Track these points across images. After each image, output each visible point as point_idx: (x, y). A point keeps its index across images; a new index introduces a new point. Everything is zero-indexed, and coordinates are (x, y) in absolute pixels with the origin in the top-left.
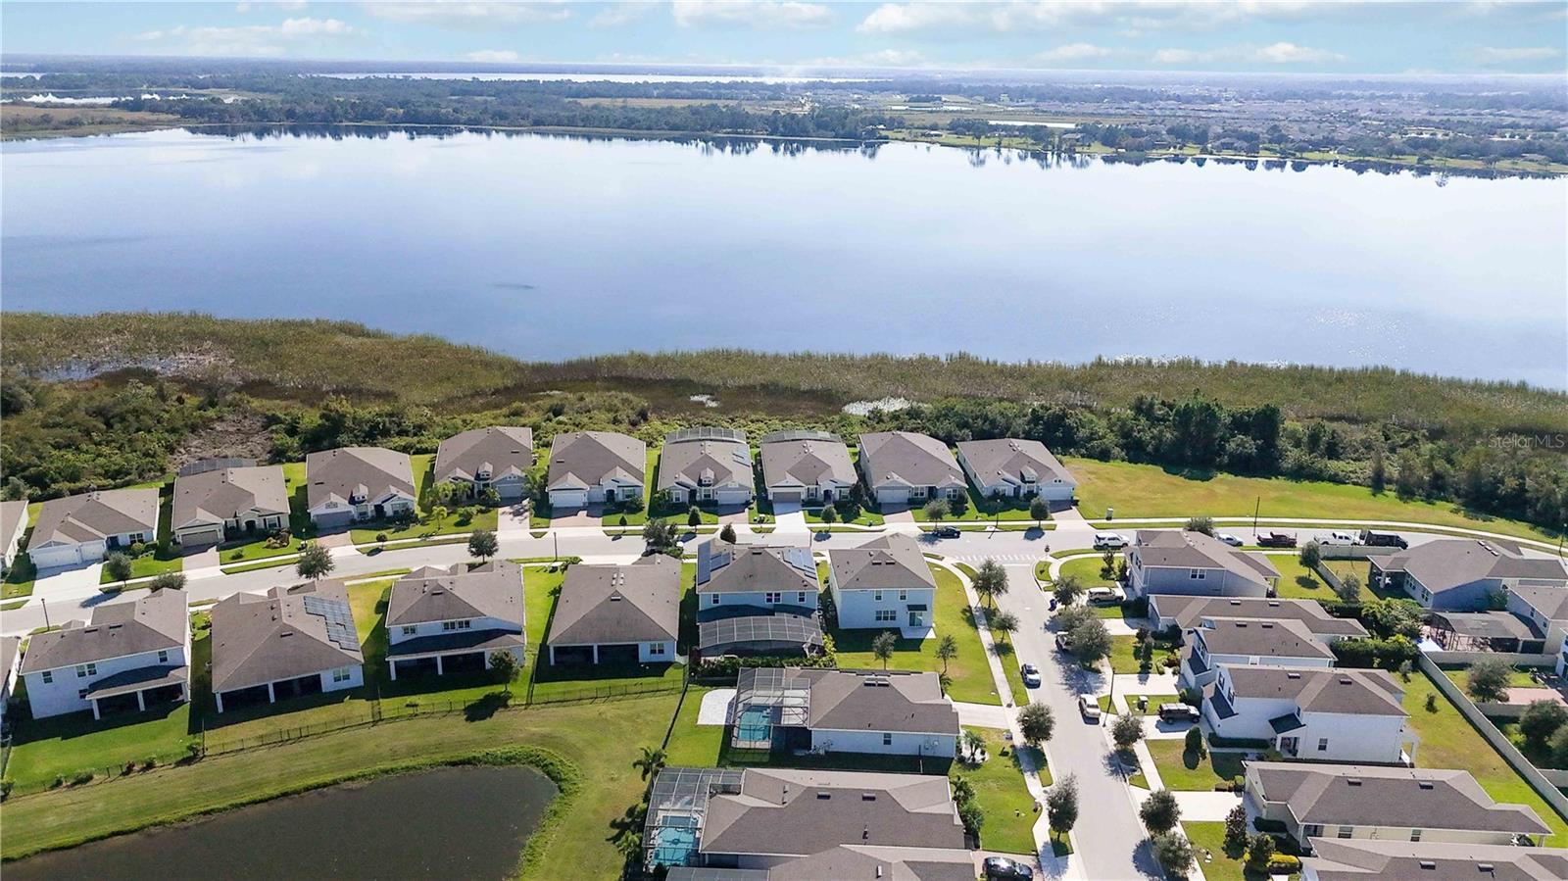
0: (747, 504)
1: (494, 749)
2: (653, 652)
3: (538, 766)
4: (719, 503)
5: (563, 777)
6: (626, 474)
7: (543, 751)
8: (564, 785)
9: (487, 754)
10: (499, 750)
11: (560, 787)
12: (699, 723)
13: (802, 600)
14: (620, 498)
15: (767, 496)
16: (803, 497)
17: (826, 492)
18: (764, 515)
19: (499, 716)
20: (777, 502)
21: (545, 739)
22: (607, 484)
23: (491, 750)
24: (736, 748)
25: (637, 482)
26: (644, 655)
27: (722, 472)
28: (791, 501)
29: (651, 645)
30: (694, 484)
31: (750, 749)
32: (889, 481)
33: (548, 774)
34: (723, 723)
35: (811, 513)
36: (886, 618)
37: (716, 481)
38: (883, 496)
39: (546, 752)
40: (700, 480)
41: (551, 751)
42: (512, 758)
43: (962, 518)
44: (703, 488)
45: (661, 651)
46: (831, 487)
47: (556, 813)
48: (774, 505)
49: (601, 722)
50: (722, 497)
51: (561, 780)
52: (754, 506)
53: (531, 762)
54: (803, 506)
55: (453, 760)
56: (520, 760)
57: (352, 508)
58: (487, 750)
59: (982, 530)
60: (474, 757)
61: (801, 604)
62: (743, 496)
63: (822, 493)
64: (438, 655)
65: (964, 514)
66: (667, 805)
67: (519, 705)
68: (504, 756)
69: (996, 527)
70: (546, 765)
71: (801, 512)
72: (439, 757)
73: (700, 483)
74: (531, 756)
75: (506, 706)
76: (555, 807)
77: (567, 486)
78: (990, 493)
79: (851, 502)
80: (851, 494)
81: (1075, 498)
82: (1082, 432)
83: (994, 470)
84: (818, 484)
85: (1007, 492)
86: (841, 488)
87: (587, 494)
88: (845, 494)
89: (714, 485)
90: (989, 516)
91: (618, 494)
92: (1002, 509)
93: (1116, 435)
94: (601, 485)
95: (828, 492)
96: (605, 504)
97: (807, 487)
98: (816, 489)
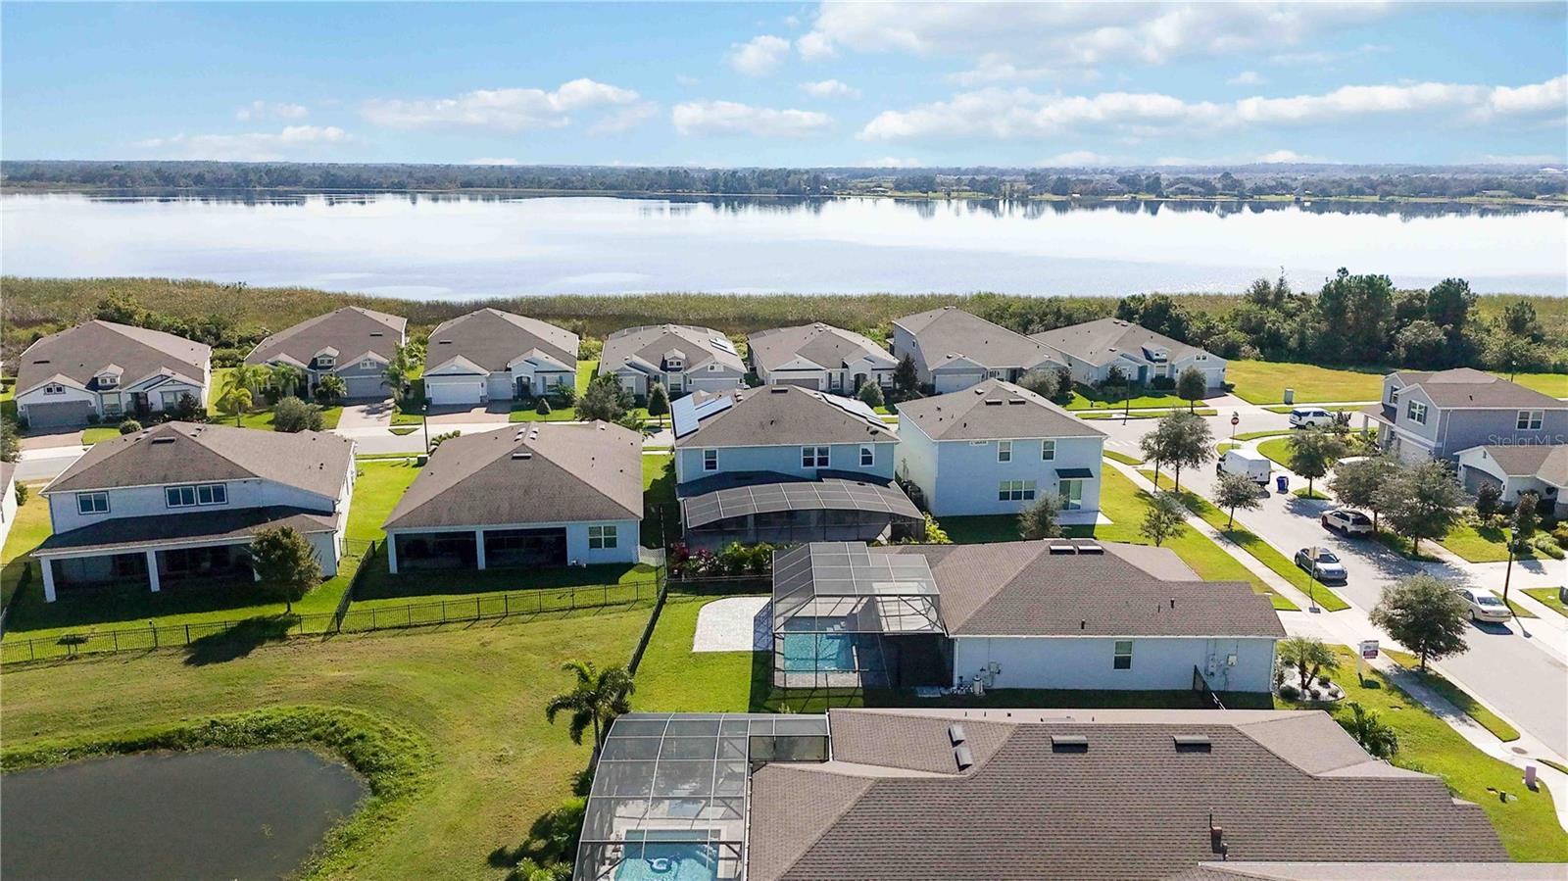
1: (234, 715)
2: (594, 544)
3: (330, 744)
5: (384, 760)
6: (546, 355)
7: (349, 714)
8: (385, 780)
9: (214, 723)
10: (240, 717)
11: (373, 785)
12: (695, 649)
13: (866, 463)
14: (539, 388)
17: (858, 375)
19: (265, 656)
21: (355, 693)
22: (518, 370)
23: (225, 716)
24: (786, 689)
26: (578, 551)
29: (591, 531)
30: (657, 368)
31: (816, 689)
32: (951, 361)
33: (351, 758)
34: (747, 645)
37: (689, 363)
39: (352, 718)
40: (664, 362)
41: (364, 712)
42: (270, 731)
44: (669, 374)
45: (611, 543)
46: (864, 368)
47: (351, 841)
49: (485, 659)
51: (380, 769)
53: (317, 738)
55: (126, 739)
56: (289, 735)
57: (90, 397)
58: (213, 717)
60: (181, 732)
63: (853, 377)
64: (150, 548)
65: (1070, 402)
66: (635, 808)
67: (310, 635)
68: (254, 726)
69: (1127, 414)
70: (349, 741)
72: (95, 736)
74: (317, 725)
75: (282, 637)
76: (355, 827)
77: (454, 370)
78: (1103, 376)
79: (898, 391)
80: (896, 378)
81: (1227, 382)
82: (1196, 327)
83: (1103, 349)
84: (845, 366)
85: (1130, 371)
86: (879, 372)
87: (485, 384)
88: (886, 378)
89: (686, 369)
90: (1109, 403)
91: (535, 384)
92: (1125, 397)
93: (1241, 329)
94: (510, 369)
95: (861, 377)
96: (515, 399)
97: (828, 371)
98: (842, 374)
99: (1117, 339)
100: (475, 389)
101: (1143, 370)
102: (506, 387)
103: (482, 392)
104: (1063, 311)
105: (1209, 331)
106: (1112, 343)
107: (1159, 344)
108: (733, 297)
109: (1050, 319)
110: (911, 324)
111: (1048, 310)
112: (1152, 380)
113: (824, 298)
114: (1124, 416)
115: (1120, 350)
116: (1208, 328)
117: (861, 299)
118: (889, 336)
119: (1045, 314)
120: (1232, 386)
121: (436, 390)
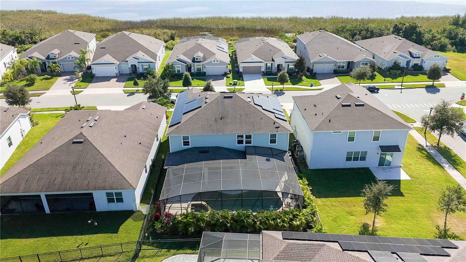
0: (225, 75)
2: (111, 201)
4: (207, 74)
6: (144, 54)
13: (273, 141)
14: (140, 70)
15: (239, 70)
16: (263, 69)
17: (278, 66)
18: (236, 80)
20: (246, 74)
22: (131, 61)
25: (151, 60)
26: (101, 204)
27: (209, 54)
28: (255, 73)
30: (190, 61)
32: (321, 58)
35: (269, 79)
36: (356, 159)
37: (205, 59)
38: (317, 68)
40: (194, 58)
43: (374, 81)
44: (196, 64)
45: (120, 200)
46: (281, 61)
48: (243, 75)
50: (209, 70)
52: (230, 76)
54: (263, 75)
59: (393, 88)
61: (273, 145)
62: (222, 69)
63: (276, 66)
65: (375, 78)
69: (402, 86)
71: (262, 79)
73: (194, 61)
77: (103, 62)
78: (391, 65)
79: (296, 72)
80: (296, 66)
81: (448, 68)
82: (427, 36)
83: (390, 51)
84: (273, 60)
85: (403, 64)
86: (288, 63)
87: (117, 68)
88: (292, 66)
89: (203, 62)
90: (393, 79)
91: (139, 67)
92: (400, 76)
93: (447, 37)
94: (127, 61)
95: (280, 66)
96: (130, 74)
97: (265, 63)
98: (272, 64)
99: (397, 46)
100: (113, 70)
101: (408, 63)
102: (126, 68)
103: (116, 71)
104: (370, 29)
105: (433, 39)
106: (395, 48)
107: (416, 49)
108: (237, 18)
109: (364, 32)
110: (305, 38)
111: (363, 28)
112: (412, 67)
113: (272, 19)
114: (400, 87)
115: (399, 53)
116: (433, 37)
117: (286, 19)
118: (295, 41)
119: (362, 30)
120: (450, 70)
121: (97, 71)
